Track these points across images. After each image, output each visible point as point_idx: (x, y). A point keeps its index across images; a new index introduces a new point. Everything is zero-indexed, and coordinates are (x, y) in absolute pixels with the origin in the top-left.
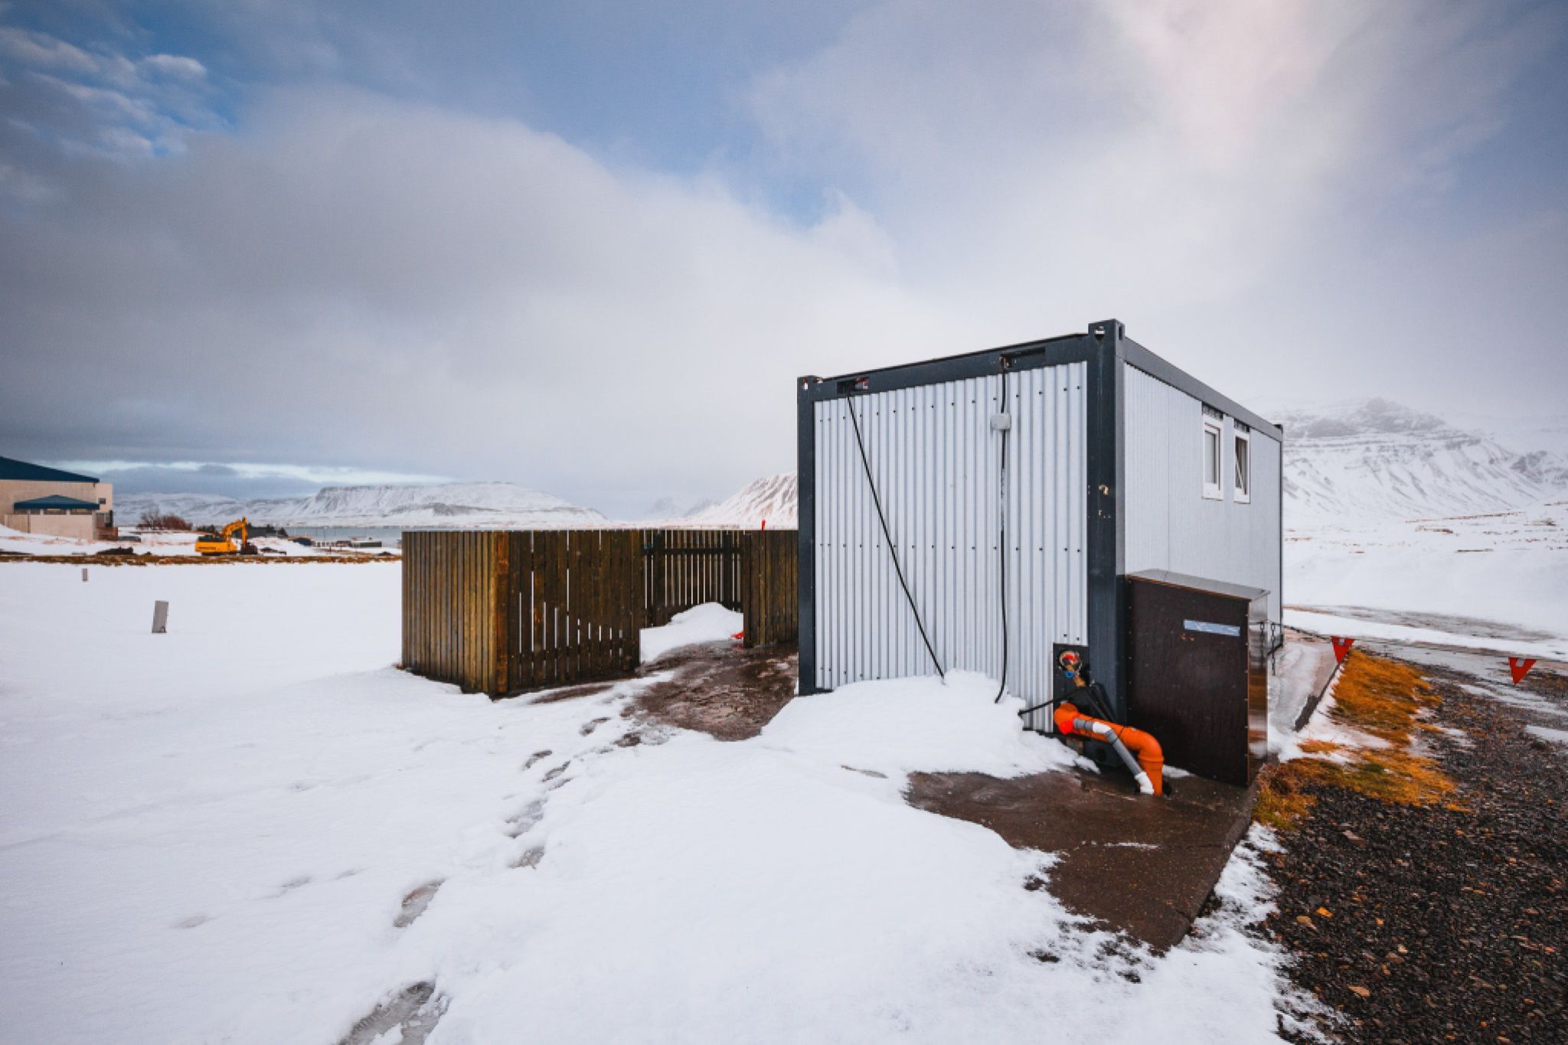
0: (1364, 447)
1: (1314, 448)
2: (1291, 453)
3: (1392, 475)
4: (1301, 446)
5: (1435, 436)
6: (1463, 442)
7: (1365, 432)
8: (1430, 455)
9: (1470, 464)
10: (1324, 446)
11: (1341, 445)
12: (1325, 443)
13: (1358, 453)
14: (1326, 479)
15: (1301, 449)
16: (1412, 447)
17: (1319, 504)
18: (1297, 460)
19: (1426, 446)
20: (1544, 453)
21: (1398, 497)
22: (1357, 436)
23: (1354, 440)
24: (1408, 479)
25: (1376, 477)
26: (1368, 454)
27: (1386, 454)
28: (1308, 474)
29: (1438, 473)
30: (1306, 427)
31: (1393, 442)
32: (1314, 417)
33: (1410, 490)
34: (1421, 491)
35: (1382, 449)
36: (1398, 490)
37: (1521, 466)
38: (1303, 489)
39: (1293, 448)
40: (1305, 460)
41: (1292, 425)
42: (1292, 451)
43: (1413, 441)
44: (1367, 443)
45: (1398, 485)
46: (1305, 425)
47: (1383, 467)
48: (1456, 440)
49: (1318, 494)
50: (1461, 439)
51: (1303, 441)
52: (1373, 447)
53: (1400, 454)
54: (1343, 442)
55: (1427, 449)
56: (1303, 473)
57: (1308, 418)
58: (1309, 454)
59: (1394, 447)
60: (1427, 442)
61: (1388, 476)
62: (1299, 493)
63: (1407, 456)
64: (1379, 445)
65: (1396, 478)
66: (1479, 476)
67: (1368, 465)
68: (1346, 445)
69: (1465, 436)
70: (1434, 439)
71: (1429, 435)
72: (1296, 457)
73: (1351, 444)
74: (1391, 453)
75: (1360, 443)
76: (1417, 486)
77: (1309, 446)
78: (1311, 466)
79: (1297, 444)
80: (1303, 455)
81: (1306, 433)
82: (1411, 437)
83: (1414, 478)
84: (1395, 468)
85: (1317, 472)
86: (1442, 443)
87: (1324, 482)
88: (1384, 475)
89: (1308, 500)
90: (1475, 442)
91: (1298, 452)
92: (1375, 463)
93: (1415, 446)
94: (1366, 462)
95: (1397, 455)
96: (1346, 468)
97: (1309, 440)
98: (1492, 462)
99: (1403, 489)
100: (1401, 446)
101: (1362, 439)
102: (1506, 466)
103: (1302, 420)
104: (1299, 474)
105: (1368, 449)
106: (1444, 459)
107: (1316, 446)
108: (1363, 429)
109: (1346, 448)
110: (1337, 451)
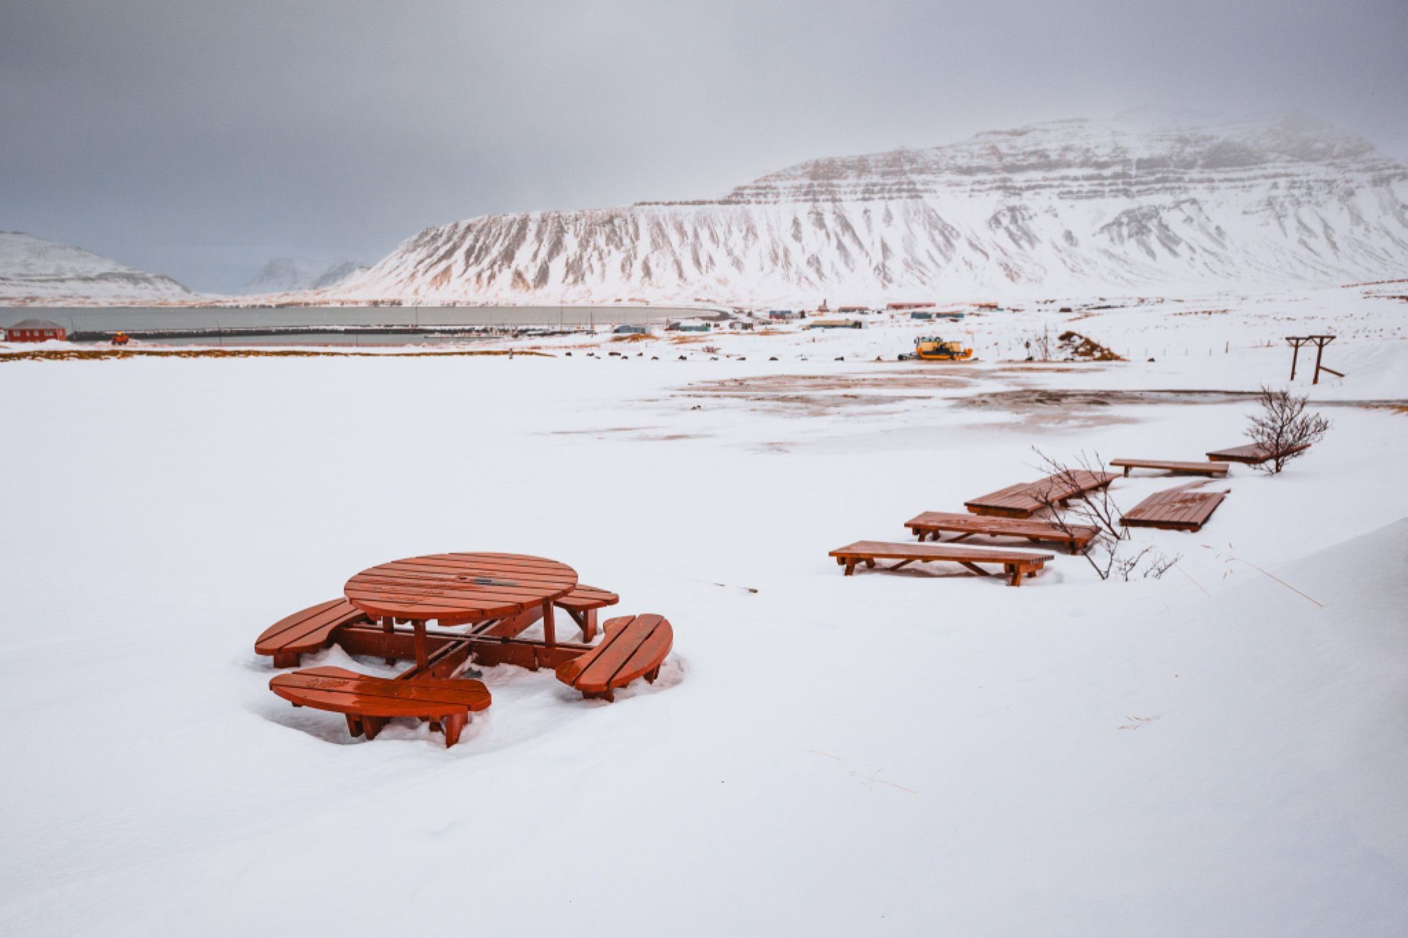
0: (1269, 183)
1: (1207, 184)
2: (1178, 191)
3: (1300, 222)
4: (1191, 181)
5: (1361, 166)
6: (1395, 175)
7: (1274, 161)
8: (1351, 193)
9: (1398, 207)
10: (1221, 181)
11: (1242, 180)
12: (1222, 176)
13: (1261, 190)
14: (1218, 228)
15: (1191, 185)
16: (1329, 183)
17: (1206, 264)
18: (1184, 202)
19: (1347, 182)
21: (1303, 251)
22: (1264, 166)
23: (1259, 173)
24: (1319, 229)
25: (1281, 224)
26: (1275, 192)
27: (1296, 192)
28: (1195, 223)
29: (1357, 218)
30: (1200, 153)
31: (1307, 175)
32: (1212, 138)
33: (1320, 244)
34: (1333, 245)
35: (1292, 185)
36: (1305, 244)
38: (1187, 243)
39: (1181, 184)
40: (1194, 202)
41: (1182, 150)
42: (1179, 188)
43: (1333, 174)
44: (1275, 176)
45: (1305, 237)
46: (1198, 149)
47: (1291, 211)
48: (1387, 172)
49: (1205, 250)
50: (1392, 172)
51: (1195, 174)
52: (1282, 182)
53: (1314, 193)
54: (1245, 175)
55: (1347, 186)
56: (1189, 220)
57: (1206, 139)
58: (1199, 192)
59: (1308, 181)
60: (1349, 176)
61: (1295, 224)
62: (1181, 249)
63: (1321, 196)
64: (1289, 179)
65: (1305, 227)
67: (1273, 208)
68: (1249, 179)
70: (1358, 171)
71: (1354, 166)
72: (1183, 197)
73: (1255, 178)
74: (1304, 191)
75: (1266, 177)
76: (1329, 238)
77: (1201, 181)
78: (1200, 209)
79: (1186, 178)
80: (1192, 194)
81: (1200, 162)
82: (1331, 169)
83: (1326, 227)
84: (1305, 213)
85: (1208, 218)
86: (1368, 176)
87: (1214, 233)
88: (1291, 223)
89: (1192, 259)
91: (1185, 190)
92: (1282, 205)
93: (1334, 181)
94: (1270, 203)
95: (1310, 195)
96: (1244, 213)
97: (1202, 173)
99: (1312, 242)
100: (1317, 181)
101: (1270, 170)
103: (1197, 142)
104: (1185, 221)
106: (1368, 200)
107: (1211, 180)
108: (1272, 156)
109: (1247, 183)
110: (1235, 187)
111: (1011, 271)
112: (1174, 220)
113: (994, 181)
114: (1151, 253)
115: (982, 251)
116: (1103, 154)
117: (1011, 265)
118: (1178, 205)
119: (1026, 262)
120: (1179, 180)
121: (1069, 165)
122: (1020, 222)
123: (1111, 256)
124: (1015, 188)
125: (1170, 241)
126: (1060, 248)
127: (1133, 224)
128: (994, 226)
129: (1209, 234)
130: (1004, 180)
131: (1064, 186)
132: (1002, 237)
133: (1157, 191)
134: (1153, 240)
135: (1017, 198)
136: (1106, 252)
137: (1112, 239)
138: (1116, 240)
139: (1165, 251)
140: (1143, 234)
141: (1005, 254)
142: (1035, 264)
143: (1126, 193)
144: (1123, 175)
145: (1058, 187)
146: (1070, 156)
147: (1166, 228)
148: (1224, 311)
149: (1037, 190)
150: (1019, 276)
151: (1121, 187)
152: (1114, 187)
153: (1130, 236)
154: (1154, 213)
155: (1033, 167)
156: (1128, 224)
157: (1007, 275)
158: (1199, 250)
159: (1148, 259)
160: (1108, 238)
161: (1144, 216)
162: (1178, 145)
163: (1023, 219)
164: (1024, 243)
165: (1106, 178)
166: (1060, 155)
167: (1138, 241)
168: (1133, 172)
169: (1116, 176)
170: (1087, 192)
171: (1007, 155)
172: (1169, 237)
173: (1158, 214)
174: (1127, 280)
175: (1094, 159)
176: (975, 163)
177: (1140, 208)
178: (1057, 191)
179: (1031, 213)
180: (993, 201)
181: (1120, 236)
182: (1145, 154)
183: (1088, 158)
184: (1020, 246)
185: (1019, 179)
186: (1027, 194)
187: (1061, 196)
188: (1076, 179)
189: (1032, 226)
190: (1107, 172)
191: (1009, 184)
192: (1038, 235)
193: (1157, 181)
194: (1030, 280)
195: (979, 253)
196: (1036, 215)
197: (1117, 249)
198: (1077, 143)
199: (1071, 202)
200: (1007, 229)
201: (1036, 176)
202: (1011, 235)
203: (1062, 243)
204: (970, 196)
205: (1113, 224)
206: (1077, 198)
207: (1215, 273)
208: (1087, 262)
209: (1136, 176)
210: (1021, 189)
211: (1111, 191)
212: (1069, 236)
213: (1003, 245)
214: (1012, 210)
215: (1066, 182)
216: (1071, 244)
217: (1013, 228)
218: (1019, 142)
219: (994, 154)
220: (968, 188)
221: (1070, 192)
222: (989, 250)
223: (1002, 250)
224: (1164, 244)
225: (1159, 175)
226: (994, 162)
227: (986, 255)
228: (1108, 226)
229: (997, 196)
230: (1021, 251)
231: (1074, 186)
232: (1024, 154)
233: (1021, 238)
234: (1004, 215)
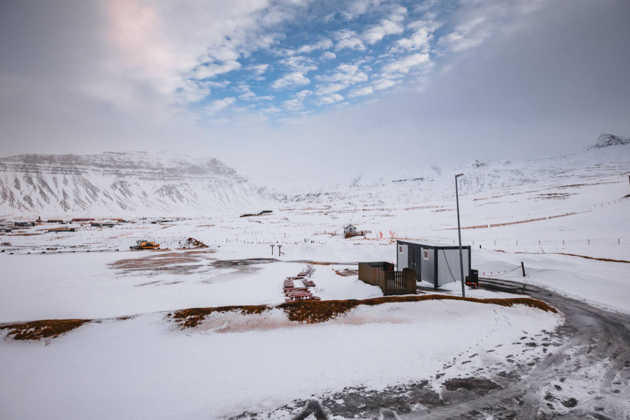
0: (209, 180)
1: (190, 179)
2: (181, 180)
4: (185, 177)
5: (234, 177)
6: (242, 181)
7: (209, 173)
8: (232, 185)
9: (245, 190)
10: (194, 178)
11: (201, 178)
12: (195, 176)
13: (207, 182)
14: (195, 193)
15: (185, 179)
16: (226, 181)
17: (192, 205)
18: (183, 184)
19: (230, 181)
20: (265, 187)
21: (221, 202)
22: (207, 174)
23: (206, 176)
24: (224, 195)
25: (214, 194)
26: (211, 183)
27: (217, 183)
28: (188, 192)
29: (234, 193)
30: (187, 168)
31: (220, 178)
32: (190, 164)
33: (225, 200)
34: (229, 200)
35: (216, 181)
36: (221, 200)
37: (259, 192)
38: (186, 198)
39: (182, 178)
40: (186, 184)
41: (181, 167)
42: (181, 179)
43: (227, 179)
44: (210, 178)
45: (221, 198)
46: (186, 167)
47: (216, 189)
48: (240, 180)
49: (192, 201)
50: (242, 179)
51: (186, 175)
52: (212, 180)
53: (222, 184)
54: (201, 177)
55: (231, 183)
56: (185, 190)
57: (188, 164)
58: (187, 181)
59: (220, 181)
60: (231, 180)
61: (218, 194)
62: (184, 200)
63: (224, 185)
64: (214, 179)
65: (221, 195)
66: (247, 195)
67: (211, 188)
68: (203, 178)
69: (243, 178)
70: (233, 178)
71: (231, 177)
72: (183, 182)
73: (204, 178)
74: (219, 183)
75: (208, 178)
76: (228, 198)
77: (188, 177)
78: (189, 187)
79: (183, 176)
80: (186, 182)
81: (187, 171)
82: (225, 177)
83: (227, 195)
84: (220, 190)
85: (191, 190)
86: (236, 180)
87: (193, 194)
88: (216, 193)
89: (188, 203)
90: (246, 181)
91: (184, 180)
92: (213, 187)
93: (227, 181)
94: (210, 186)
95: (221, 184)
96: (202, 189)
97: (188, 175)
98: (251, 189)
99: (223, 199)
100: (222, 180)
101: (209, 176)
102: (255, 192)
103: (185, 164)
105: (210, 181)
106: (236, 187)
108: (209, 171)
109: (202, 179)
110: (199, 180)
111: (122, 205)
112: (180, 189)
113: (113, 171)
114: (174, 201)
115: (110, 197)
116: (154, 165)
117: (122, 203)
118: (181, 185)
119: (128, 202)
120: (181, 176)
121: (142, 168)
122: (125, 187)
123: (160, 201)
124: (122, 174)
125: (180, 197)
126: (141, 198)
127: (167, 190)
128: (114, 188)
129: (193, 195)
130: (117, 171)
131: (141, 175)
132: (118, 192)
133: (174, 179)
134: (174, 196)
135: (123, 178)
136: (158, 200)
137: (160, 195)
138: (162, 196)
139: (179, 200)
140: (171, 194)
141: (120, 199)
142: (132, 203)
143: (164, 180)
144: (162, 173)
145: (139, 175)
146: (142, 165)
147: (178, 192)
149: (130, 176)
150: (126, 208)
151: (162, 177)
152: (159, 177)
153: (166, 195)
154: (174, 187)
155: (128, 167)
156: (165, 190)
157: (121, 207)
158: (190, 201)
159: (173, 203)
160: (159, 195)
161: (171, 188)
162: (180, 165)
163: (126, 186)
164: (127, 195)
165: (156, 174)
166: (138, 164)
167: (169, 196)
168: (165, 172)
169: (159, 173)
170: (150, 178)
171: (117, 162)
172: (180, 196)
173: (175, 187)
174: (167, 210)
175: (151, 167)
176: (104, 163)
177: (169, 185)
178: (138, 177)
179: (129, 184)
180: (113, 179)
181: (163, 194)
182: (169, 167)
183: (149, 166)
184: (125, 196)
185: (123, 171)
186: (127, 177)
187: (140, 178)
188: (145, 173)
189: (130, 189)
190: (156, 172)
191: (119, 172)
192: (132, 192)
193: (174, 176)
194: (130, 209)
195: (109, 198)
196: (131, 185)
197: (162, 199)
198: (144, 160)
199: (144, 181)
200: (119, 189)
201: (130, 170)
202: (121, 192)
203: (142, 196)
204: (103, 176)
205: (160, 190)
206: (146, 180)
207: (196, 208)
208: (152, 203)
209: (167, 174)
210: (124, 175)
211: (158, 178)
212: (144, 193)
213: (118, 195)
214: (121, 182)
215: (141, 174)
216: (145, 196)
217: (122, 189)
218: (122, 157)
219: (112, 160)
220: (102, 173)
221: (143, 178)
222: (113, 197)
223: (118, 197)
224: (178, 198)
225: (174, 174)
226: (112, 163)
227: (112, 200)
228: (158, 191)
229: (114, 177)
230: (126, 198)
231: (145, 175)
232: (124, 162)
233: (125, 193)
234: (118, 184)
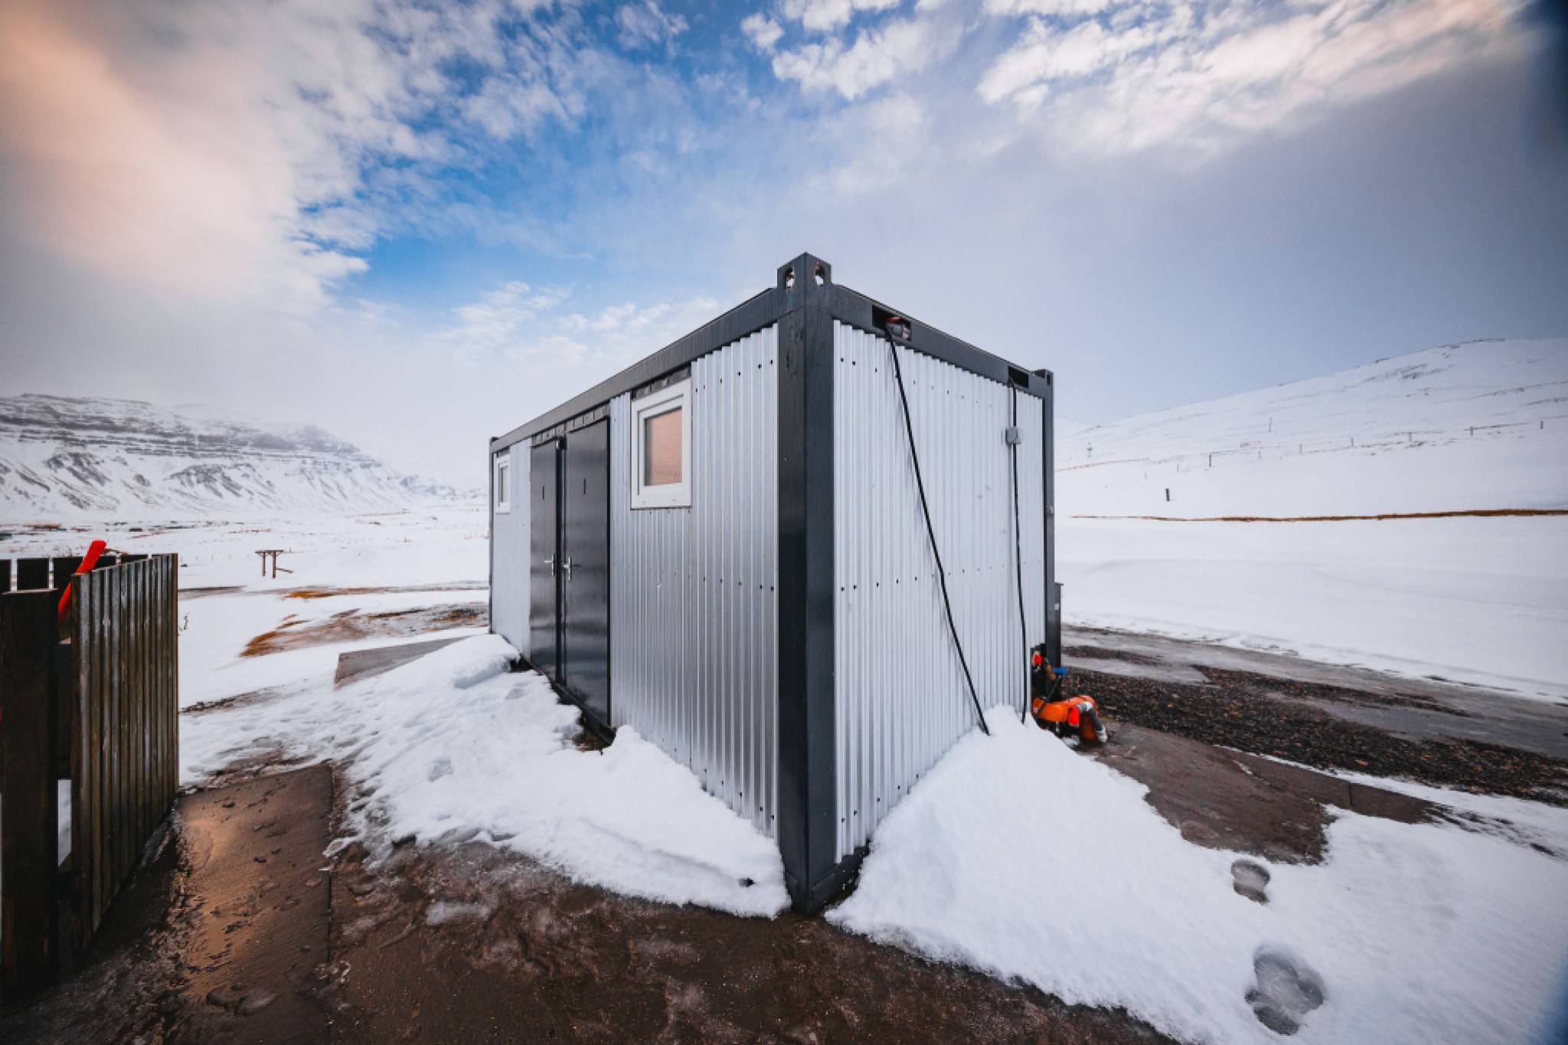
0: (301, 460)
1: (256, 457)
2: (235, 459)
3: (323, 483)
4: (245, 453)
5: (353, 458)
6: (371, 464)
7: (302, 449)
8: (350, 471)
9: (376, 480)
10: (266, 456)
11: (281, 456)
12: (268, 453)
13: (296, 464)
14: (268, 482)
15: (245, 456)
16: (338, 464)
17: (262, 502)
18: (241, 465)
19: (347, 465)
20: (417, 476)
21: (325, 497)
22: (295, 451)
23: (293, 454)
24: (335, 487)
25: (311, 483)
26: (304, 466)
27: (318, 466)
28: (251, 477)
29: (355, 483)
30: (249, 438)
31: (324, 459)
32: (257, 431)
33: (336, 494)
34: (344, 495)
35: (315, 462)
36: (327, 494)
37: (405, 483)
38: (246, 489)
39: (237, 454)
40: (248, 465)
41: (235, 435)
42: (236, 456)
43: (337, 460)
44: (303, 457)
45: (327, 490)
46: (248, 436)
47: (316, 476)
48: (366, 463)
49: (261, 494)
50: (370, 462)
51: (247, 449)
52: (308, 461)
53: (329, 468)
54: (284, 454)
55: (347, 467)
56: (246, 476)
57: (252, 431)
58: (252, 460)
59: (324, 462)
60: (347, 462)
61: (319, 483)
62: (242, 492)
63: (334, 470)
64: (312, 459)
65: (326, 486)
66: (381, 488)
67: (305, 474)
68: (286, 457)
69: (372, 460)
70: (352, 460)
71: (349, 457)
72: (240, 462)
73: (291, 457)
74: (322, 466)
75: (298, 457)
76: (341, 492)
77: (252, 454)
78: (254, 470)
79: (241, 451)
80: (246, 461)
81: (250, 443)
82: (336, 457)
83: (338, 486)
84: (325, 478)
85: (260, 476)
86: (358, 463)
87: (266, 484)
88: (316, 482)
89: (251, 498)
90: (379, 465)
91: (241, 458)
92: (310, 473)
94: (302, 471)
95: (326, 469)
96: (286, 475)
97: (252, 449)
98: (389, 479)
99: (331, 493)
100: (328, 462)
101: (299, 453)
102: (397, 482)
103: (246, 431)
104: (243, 476)
105: (304, 462)
106: (359, 474)
107: (259, 454)
108: (300, 446)
109: (286, 459)
110: (278, 460)
111: (78, 500)
112: (235, 476)
113: (51, 433)
114: (219, 494)
115: (40, 484)
116: (168, 427)
117: (78, 496)
118: (236, 466)
119: (95, 494)
120: (235, 451)
121: (135, 431)
122: (85, 465)
123: (183, 494)
124: (77, 440)
125: (232, 487)
126: (132, 486)
127: (200, 475)
128: (53, 466)
129: (263, 485)
130: (64, 433)
131: (131, 444)
132: (64, 474)
133: (218, 456)
134: (219, 485)
135: (81, 447)
136: (177, 491)
137: (182, 483)
138: (187, 484)
139: (230, 493)
140: (209, 481)
141: (71, 488)
142: (107, 497)
143: (192, 455)
144: (187, 444)
145: (125, 444)
146: (135, 425)
147: (229, 479)
148: (268, 531)
149: (102, 445)
150: (88, 504)
151: (187, 451)
152: (180, 450)
153: (199, 482)
154: (218, 469)
155: (98, 428)
156: (196, 474)
157: (74, 504)
158: (256, 494)
159: (218, 498)
160: (179, 482)
161: (209, 470)
162: (232, 432)
163: (89, 463)
164: (91, 480)
165: (173, 444)
166: (125, 423)
167: (206, 485)
168: (197, 442)
169: (181, 443)
170: (155, 451)
171: (65, 415)
172: (232, 485)
173: (221, 470)
174: (199, 510)
175: (159, 430)
176: (24, 416)
177: (205, 465)
178: (126, 447)
179: (98, 460)
180: (52, 448)
181: (190, 482)
182: (206, 434)
183: (154, 429)
184: (87, 483)
185: (81, 434)
186: (89, 446)
187: (128, 450)
188: (142, 441)
189: (99, 469)
190: (171, 440)
191: (69, 436)
192: (107, 475)
193: (218, 450)
194: (101, 508)
195: (36, 486)
196: (103, 462)
197: (187, 489)
198: (141, 417)
199: (140, 456)
200: (70, 469)
201: (103, 435)
202: (75, 474)
203: (133, 483)
204: (20, 441)
205: (183, 473)
206: (146, 454)
207: (270, 508)
208: (162, 497)
209: (199, 446)
210: (84, 441)
211: (178, 452)
212: (140, 478)
213: (65, 480)
214: (76, 457)
215: (133, 442)
216: (144, 484)
217: (77, 469)
218: (79, 408)
219: (48, 412)
220: (19, 434)
221: (137, 449)
222: (48, 483)
223: (66, 484)
224: (228, 489)
225: (219, 447)
226: (49, 418)
227: (48, 489)
228: (178, 475)
229: (58, 444)
230: (89, 486)
231: (142, 446)
232: (85, 417)
233: (87, 477)
234: (66, 459)
